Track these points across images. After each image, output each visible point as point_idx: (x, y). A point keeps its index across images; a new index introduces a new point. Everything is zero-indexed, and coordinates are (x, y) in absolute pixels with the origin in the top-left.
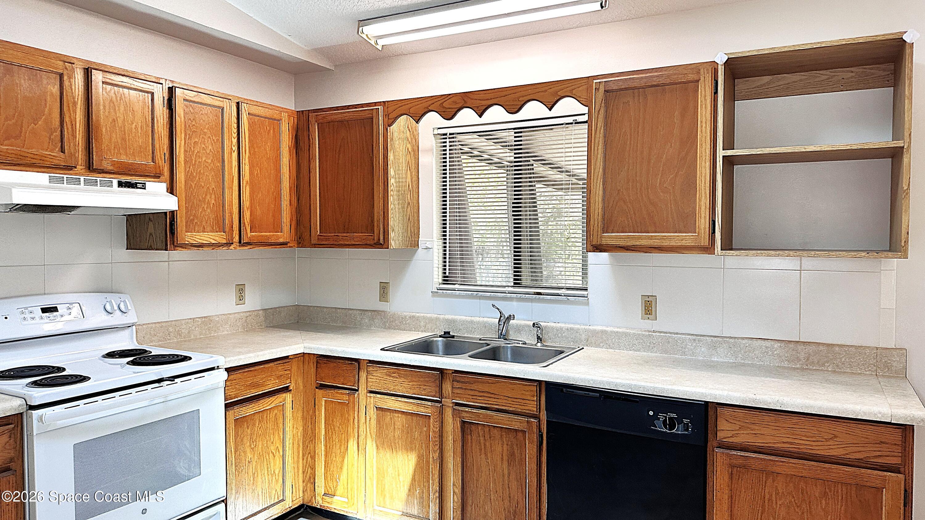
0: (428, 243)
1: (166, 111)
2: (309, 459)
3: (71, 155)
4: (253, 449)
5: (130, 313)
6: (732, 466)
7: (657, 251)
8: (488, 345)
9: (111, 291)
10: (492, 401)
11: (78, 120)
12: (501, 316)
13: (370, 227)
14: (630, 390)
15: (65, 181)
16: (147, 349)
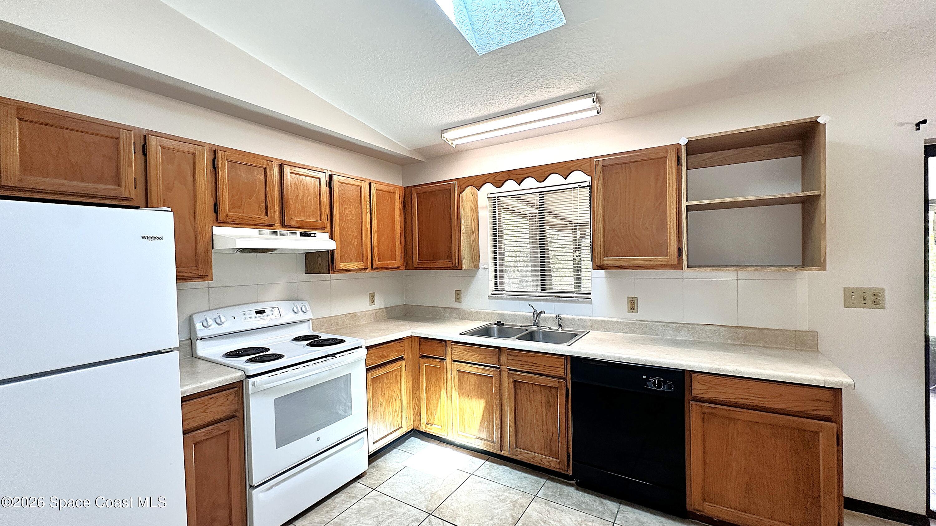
0: (485, 265)
1: (328, 189)
2: (417, 401)
3: (271, 217)
4: (383, 396)
5: (308, 312)
6: (704, 414)
7: (640, 268)
8: (527, 330)
9: (296, 299)
10: (534, 368)
11: (276, 196)
12: (534, 312)
13: (449, 257)
14: (629, 362)
15: (268, 233)
16: (318, 335)
